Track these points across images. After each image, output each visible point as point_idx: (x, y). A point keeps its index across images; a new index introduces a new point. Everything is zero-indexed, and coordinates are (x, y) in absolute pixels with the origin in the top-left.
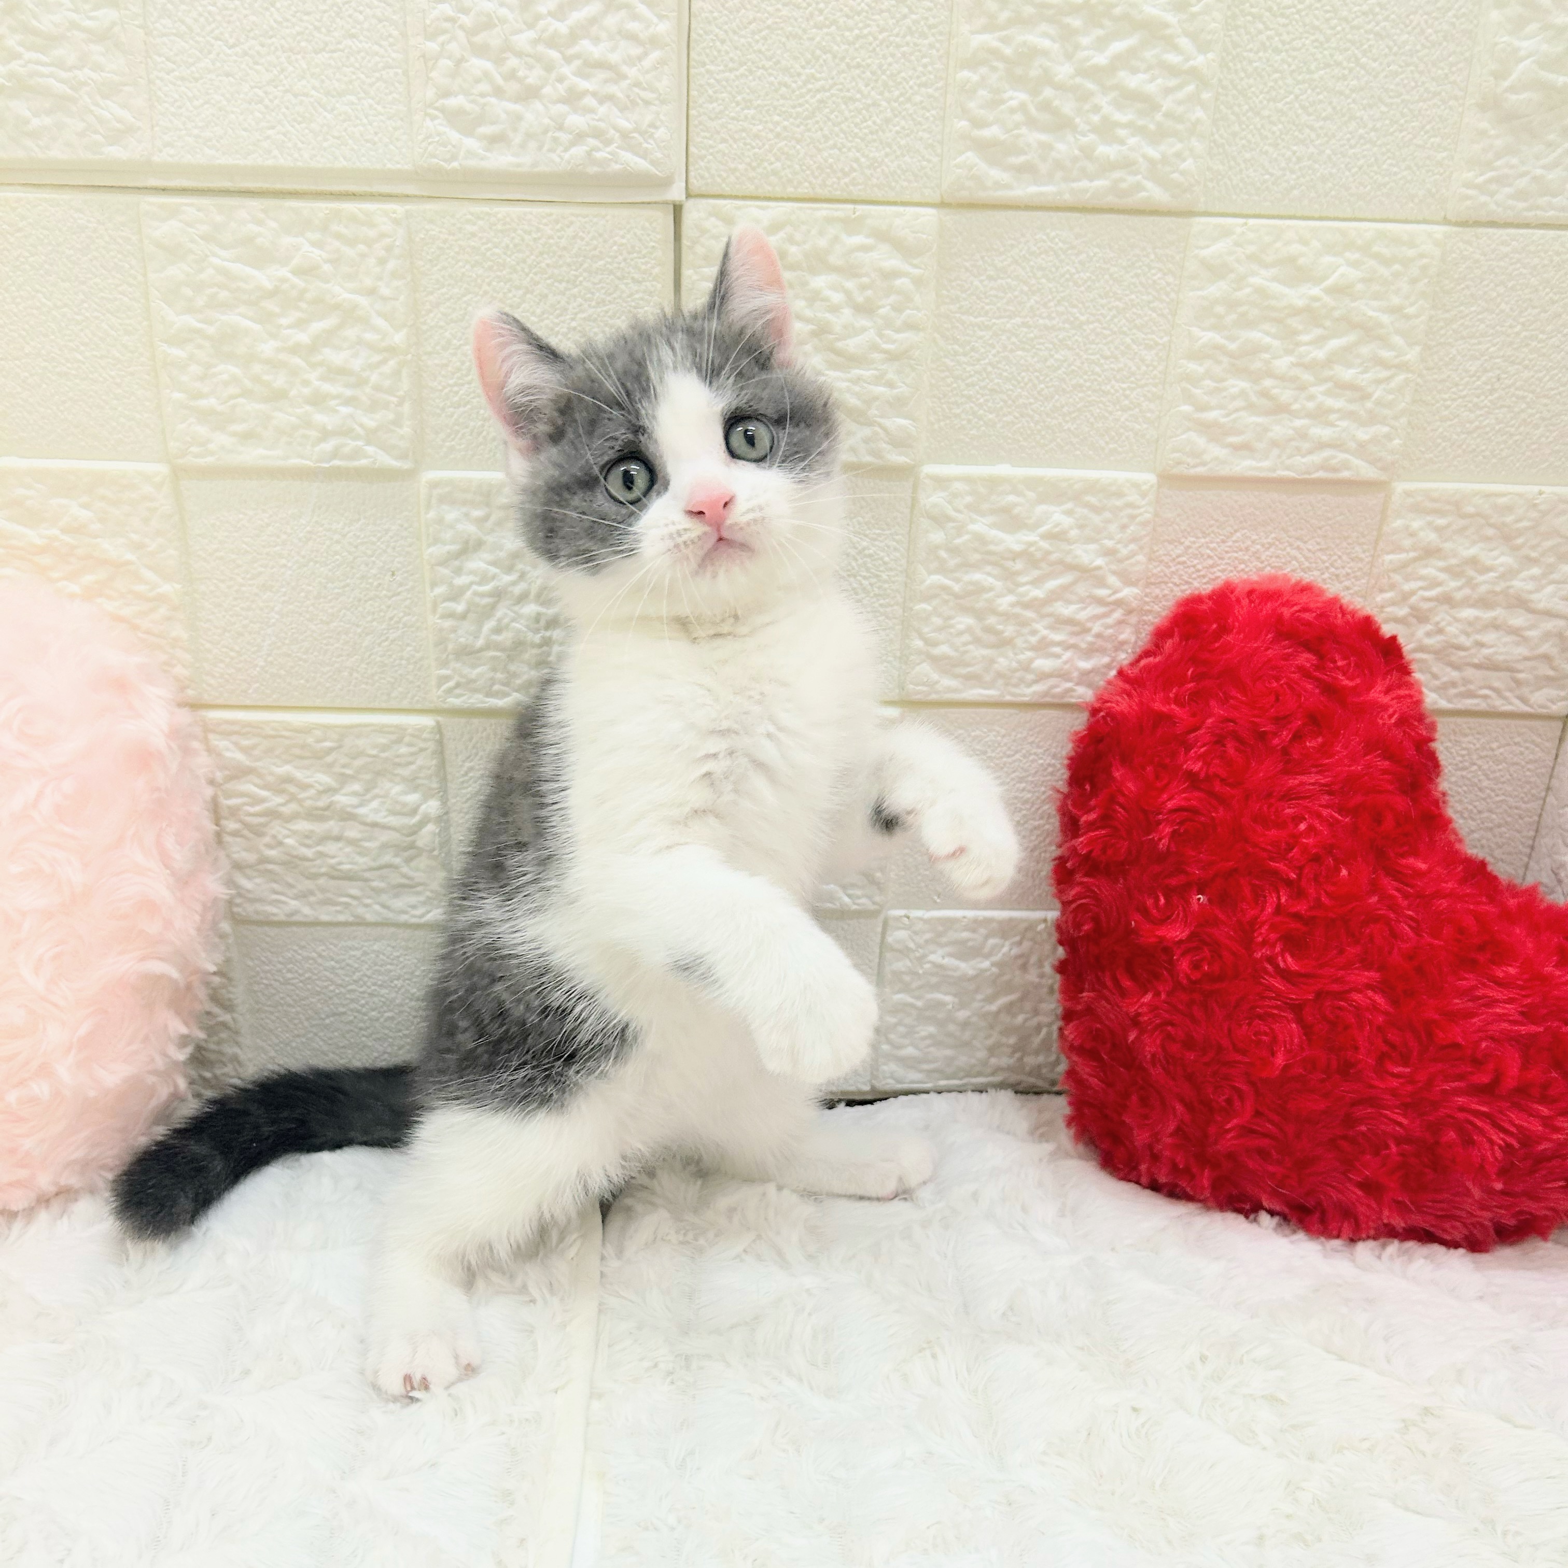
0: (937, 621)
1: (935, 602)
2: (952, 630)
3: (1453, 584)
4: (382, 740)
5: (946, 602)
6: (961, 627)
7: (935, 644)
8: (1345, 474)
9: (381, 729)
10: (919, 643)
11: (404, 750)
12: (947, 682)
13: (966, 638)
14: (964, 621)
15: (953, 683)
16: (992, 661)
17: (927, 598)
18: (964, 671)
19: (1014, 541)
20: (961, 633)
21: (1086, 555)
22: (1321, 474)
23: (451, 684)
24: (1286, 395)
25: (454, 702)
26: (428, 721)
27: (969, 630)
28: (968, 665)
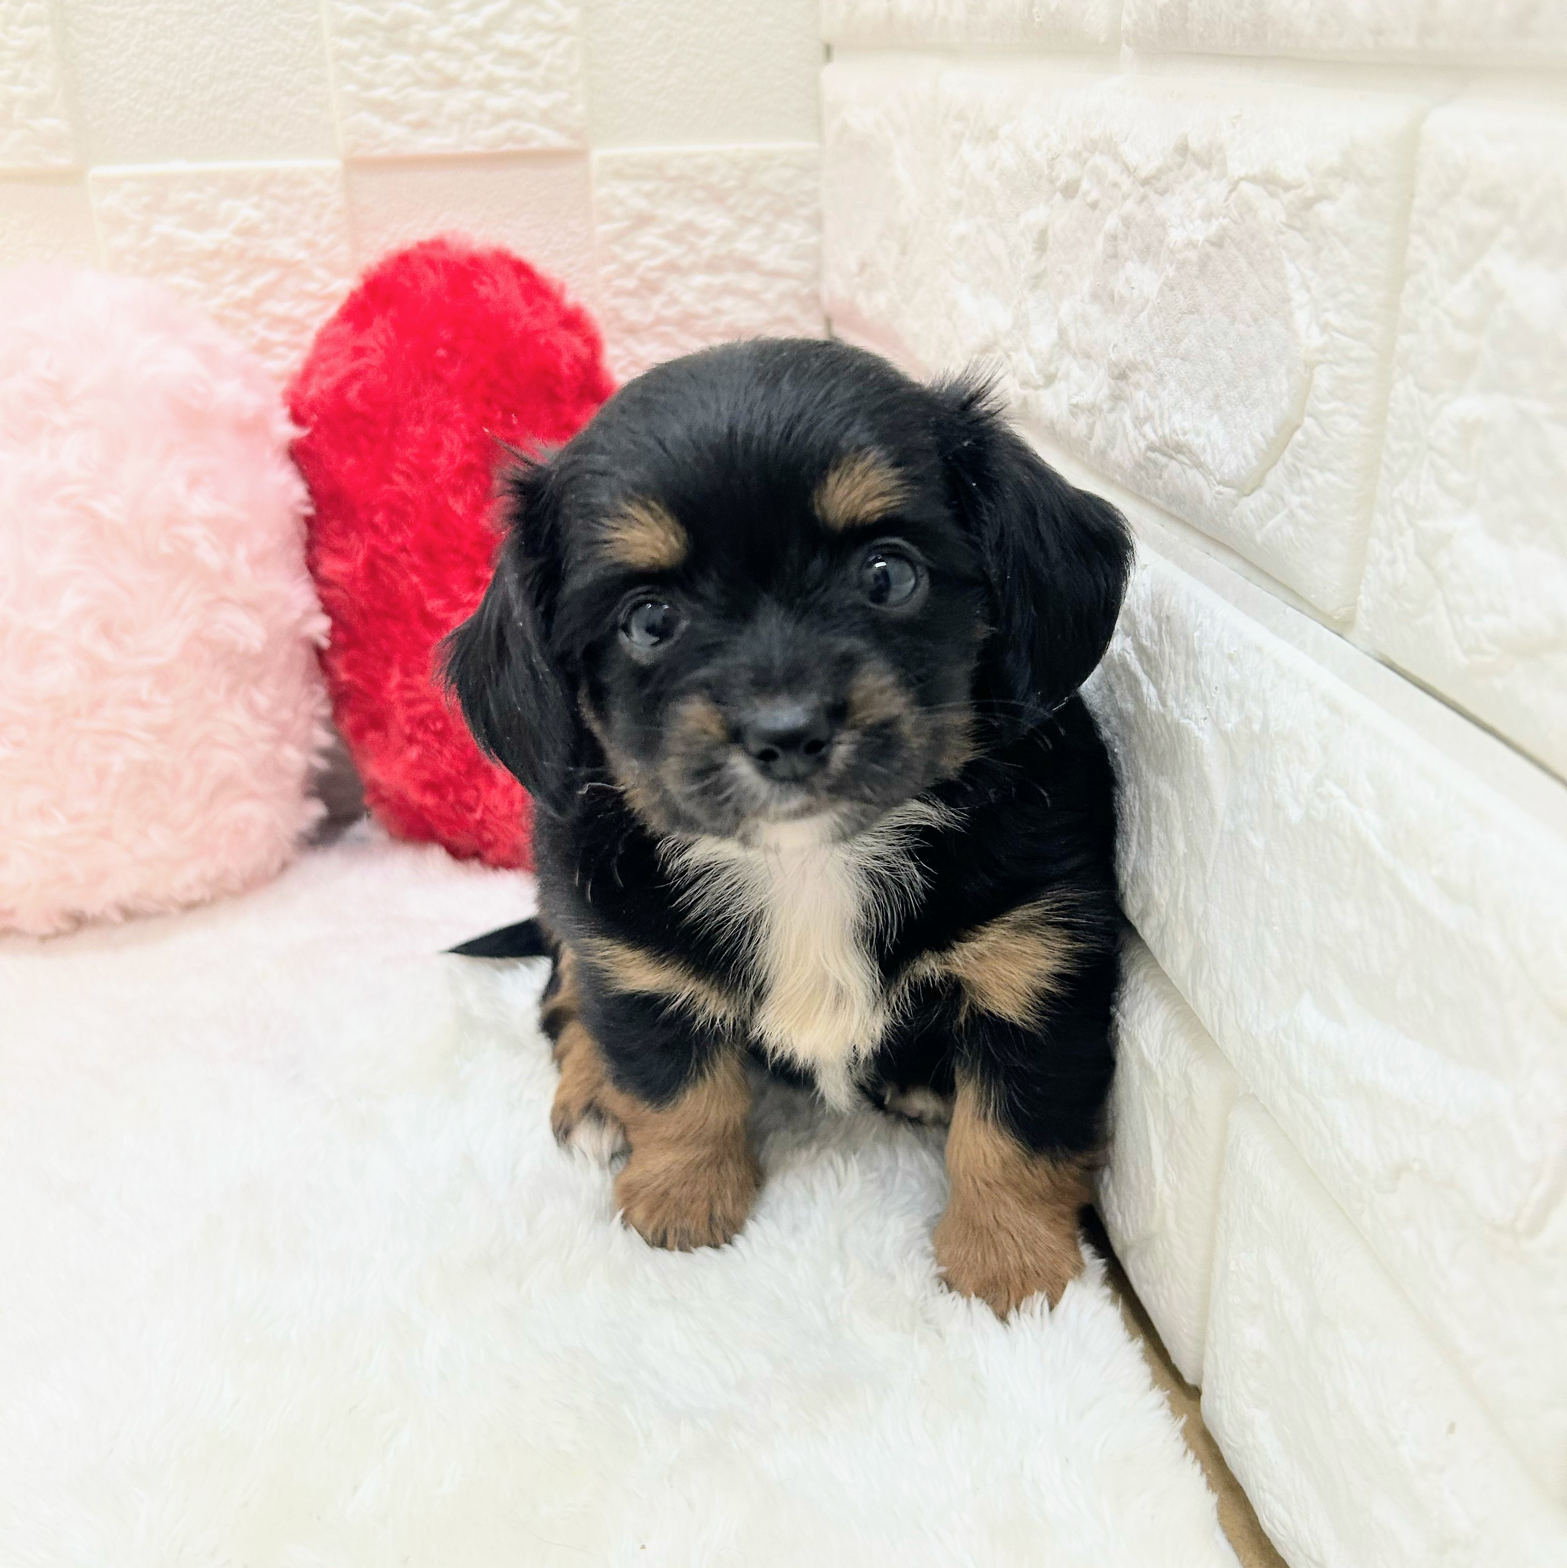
3: (675, 251)
8: (535, 145)
19: (206, 240)
21: (285, 248)
22: (509, 147)
24: (452, 67)
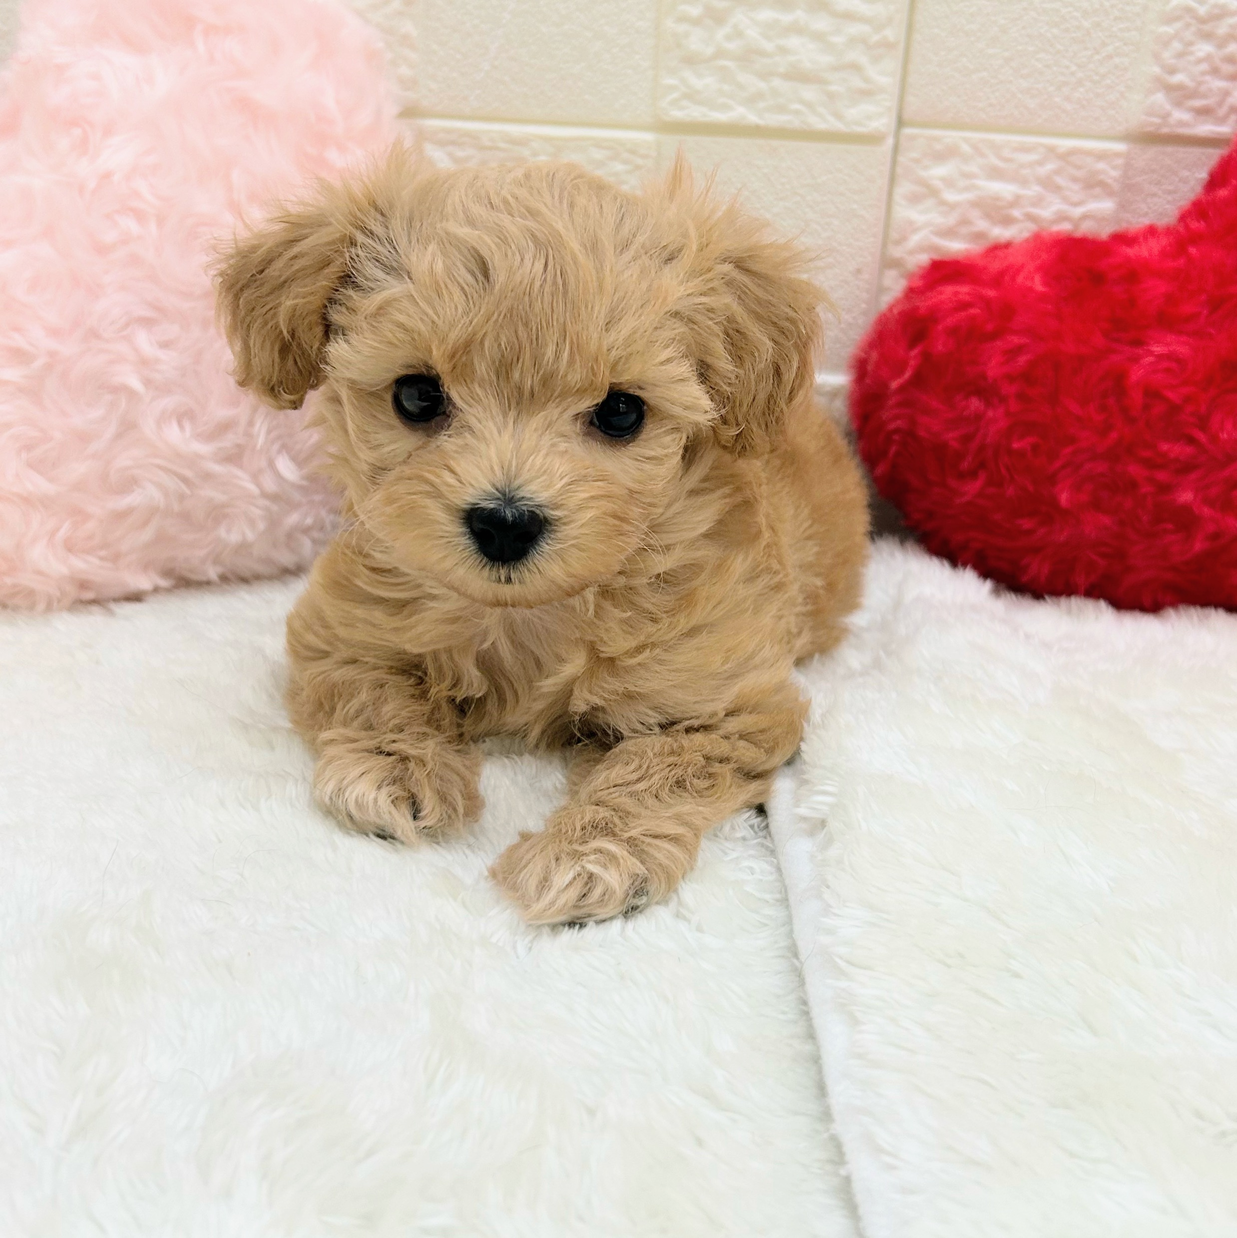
0: (1177, 46)
1: (1178, 25)
2: (1191, 58)
4: (598, 155)
5: (1188, 25)
6: (1201, 54)
7: (1172, 71)
9: (598, 144)
10: (1157, 70)
11: (619, 167)
12: (1180, 115)
13: (1204, 67)
14: (1204, 49)
15: (1186, 116)
16: (1226, 93)
17: (1169, 20)
18: (1198, 103)
20: (1199, 61)
23: (675, 95)
25: (677, 114)
26: (648, 137)
27: (1208, 58)
28: (1204, 96)
